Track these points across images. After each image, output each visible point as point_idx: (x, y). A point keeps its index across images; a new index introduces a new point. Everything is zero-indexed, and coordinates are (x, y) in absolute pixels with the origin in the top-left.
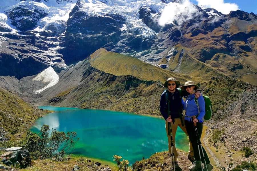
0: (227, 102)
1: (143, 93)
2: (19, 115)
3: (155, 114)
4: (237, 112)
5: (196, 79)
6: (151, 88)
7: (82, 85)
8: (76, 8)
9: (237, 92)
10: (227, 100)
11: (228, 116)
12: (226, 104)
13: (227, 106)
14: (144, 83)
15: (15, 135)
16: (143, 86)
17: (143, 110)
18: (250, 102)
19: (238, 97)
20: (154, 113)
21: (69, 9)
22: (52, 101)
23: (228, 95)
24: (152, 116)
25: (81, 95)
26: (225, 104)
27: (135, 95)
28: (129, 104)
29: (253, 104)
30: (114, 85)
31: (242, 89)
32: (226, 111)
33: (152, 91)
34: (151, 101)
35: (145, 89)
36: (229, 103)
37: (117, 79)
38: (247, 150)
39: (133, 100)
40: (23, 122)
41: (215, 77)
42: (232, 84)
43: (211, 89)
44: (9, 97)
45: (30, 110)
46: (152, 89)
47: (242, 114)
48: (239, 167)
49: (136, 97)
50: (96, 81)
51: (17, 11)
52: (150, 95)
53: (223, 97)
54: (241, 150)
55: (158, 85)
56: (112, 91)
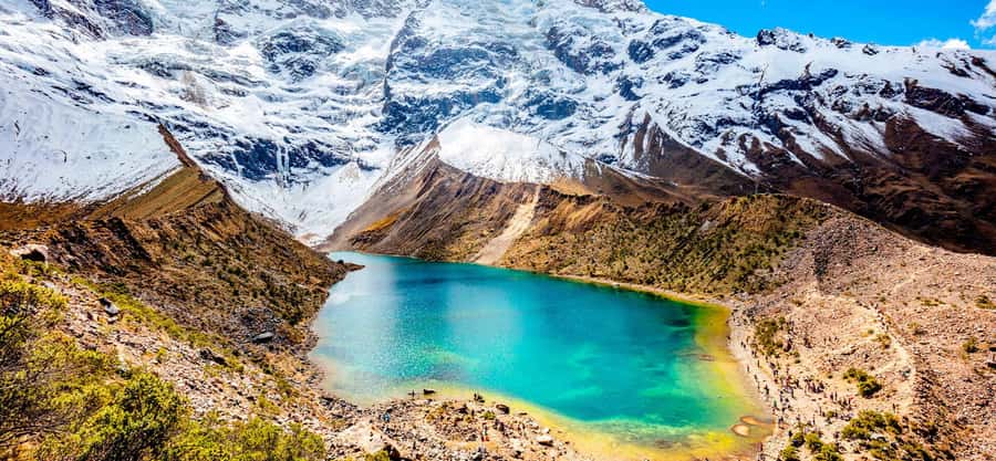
0: (780, 249)
1: (570, 225)
2: (296, 277)
3: (602, 276)
4: (806, 275)
5: (686, 189)
6: (588, 214)
7: (423, 205)
8: (405, 32)
9: (800, 224)
10: (779, 244)
11: (785, 282)
12: (777, 253)
13: (778, 258)
14: (570, 201)
15: (296, 326)
16: (566, 209)
17: (570, 267)
18: (835, 250)
19: (804, 238)
20: (598, 273)
21: (391, 33)
22: (358, 241)
23: (779, 232)
24: (594, 280)
25: (422, 228)
26: (773, 254)
27: (550, 229)
28: (537, 252)
29: (843, 255)
30: (497, 205)
31: (814, 217)
32: (777, 271)
33: (591, 222)
34: (590, 245)
35: (574, 215)
36: (784, 251)
37: (504, 189)
38: (863, 379)
39: (545, 242)
40: (308, 293)
41: (731, 183)
42: (787, 207)
43: (736, 218)
44: (272, 236)
45: (317, 264)
46: (589, 217)
47: (821, 280)
48: (860, 426)
49: (553, 235)
50: (453, 196)
51: (281, 40)
52: (587, 229)
53: (767, 237)
54: (845, 378)
55: (604, 206)
56: (492, 219)
